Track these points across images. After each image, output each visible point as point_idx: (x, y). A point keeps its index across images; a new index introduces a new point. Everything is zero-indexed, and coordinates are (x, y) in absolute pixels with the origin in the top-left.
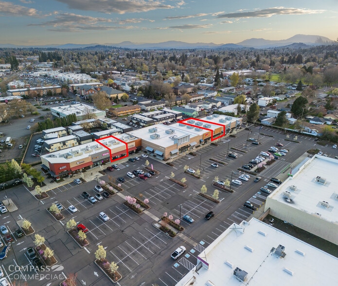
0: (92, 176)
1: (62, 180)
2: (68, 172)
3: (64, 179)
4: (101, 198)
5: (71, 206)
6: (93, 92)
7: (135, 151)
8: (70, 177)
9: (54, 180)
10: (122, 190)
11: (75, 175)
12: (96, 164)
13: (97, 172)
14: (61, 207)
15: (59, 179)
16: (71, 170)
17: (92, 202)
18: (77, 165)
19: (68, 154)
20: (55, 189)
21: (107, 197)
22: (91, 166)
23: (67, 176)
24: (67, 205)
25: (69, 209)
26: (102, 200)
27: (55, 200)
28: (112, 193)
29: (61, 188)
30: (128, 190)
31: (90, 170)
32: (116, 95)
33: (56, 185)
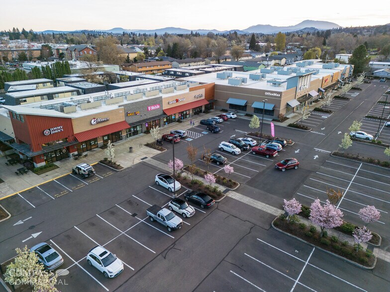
0: (132, 155)
1: (50, 167)
2: (67, 145)
3: (57, 163)
4: (190, 210)
5: (98, 251)
6: (91, 52)
7: (203, 109)
8: (72, 158)
9: (27, 166)
10: (235, 184)
11: (84, 154)
12: (133, 130)
13: (141, 145)
14: (54, 256)
15: (43, 164)
16: (75, 139)
17: (166, 228)
18: (90, 128)
19: (63, 104)
20: (29, 191)
21: (207, 207)
22: (124, 134)
23: (64, 157)
24: (82, 249)
25: (88, 265)
26: (195, 216)
27: (33, 229)
28: (216, 195)
29: (49, 187)
30: (251, 183)
31: (120, 142)
32: (127, 54)
33: (32, 181)
